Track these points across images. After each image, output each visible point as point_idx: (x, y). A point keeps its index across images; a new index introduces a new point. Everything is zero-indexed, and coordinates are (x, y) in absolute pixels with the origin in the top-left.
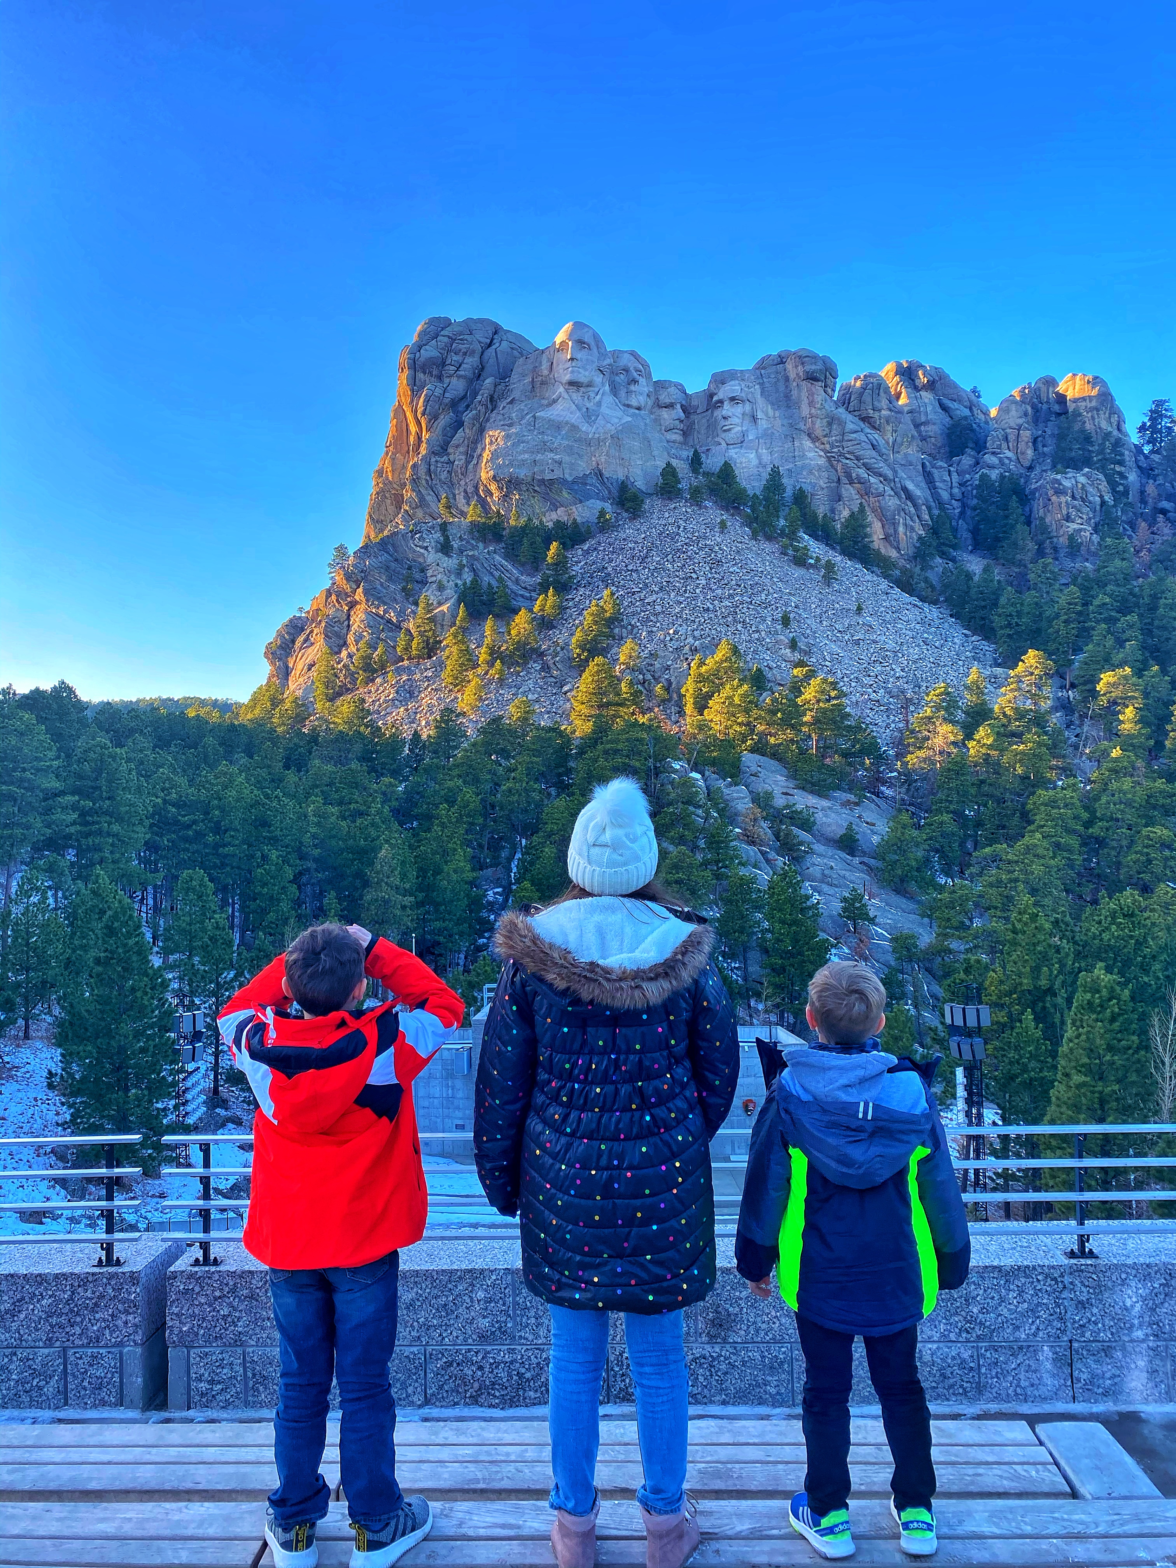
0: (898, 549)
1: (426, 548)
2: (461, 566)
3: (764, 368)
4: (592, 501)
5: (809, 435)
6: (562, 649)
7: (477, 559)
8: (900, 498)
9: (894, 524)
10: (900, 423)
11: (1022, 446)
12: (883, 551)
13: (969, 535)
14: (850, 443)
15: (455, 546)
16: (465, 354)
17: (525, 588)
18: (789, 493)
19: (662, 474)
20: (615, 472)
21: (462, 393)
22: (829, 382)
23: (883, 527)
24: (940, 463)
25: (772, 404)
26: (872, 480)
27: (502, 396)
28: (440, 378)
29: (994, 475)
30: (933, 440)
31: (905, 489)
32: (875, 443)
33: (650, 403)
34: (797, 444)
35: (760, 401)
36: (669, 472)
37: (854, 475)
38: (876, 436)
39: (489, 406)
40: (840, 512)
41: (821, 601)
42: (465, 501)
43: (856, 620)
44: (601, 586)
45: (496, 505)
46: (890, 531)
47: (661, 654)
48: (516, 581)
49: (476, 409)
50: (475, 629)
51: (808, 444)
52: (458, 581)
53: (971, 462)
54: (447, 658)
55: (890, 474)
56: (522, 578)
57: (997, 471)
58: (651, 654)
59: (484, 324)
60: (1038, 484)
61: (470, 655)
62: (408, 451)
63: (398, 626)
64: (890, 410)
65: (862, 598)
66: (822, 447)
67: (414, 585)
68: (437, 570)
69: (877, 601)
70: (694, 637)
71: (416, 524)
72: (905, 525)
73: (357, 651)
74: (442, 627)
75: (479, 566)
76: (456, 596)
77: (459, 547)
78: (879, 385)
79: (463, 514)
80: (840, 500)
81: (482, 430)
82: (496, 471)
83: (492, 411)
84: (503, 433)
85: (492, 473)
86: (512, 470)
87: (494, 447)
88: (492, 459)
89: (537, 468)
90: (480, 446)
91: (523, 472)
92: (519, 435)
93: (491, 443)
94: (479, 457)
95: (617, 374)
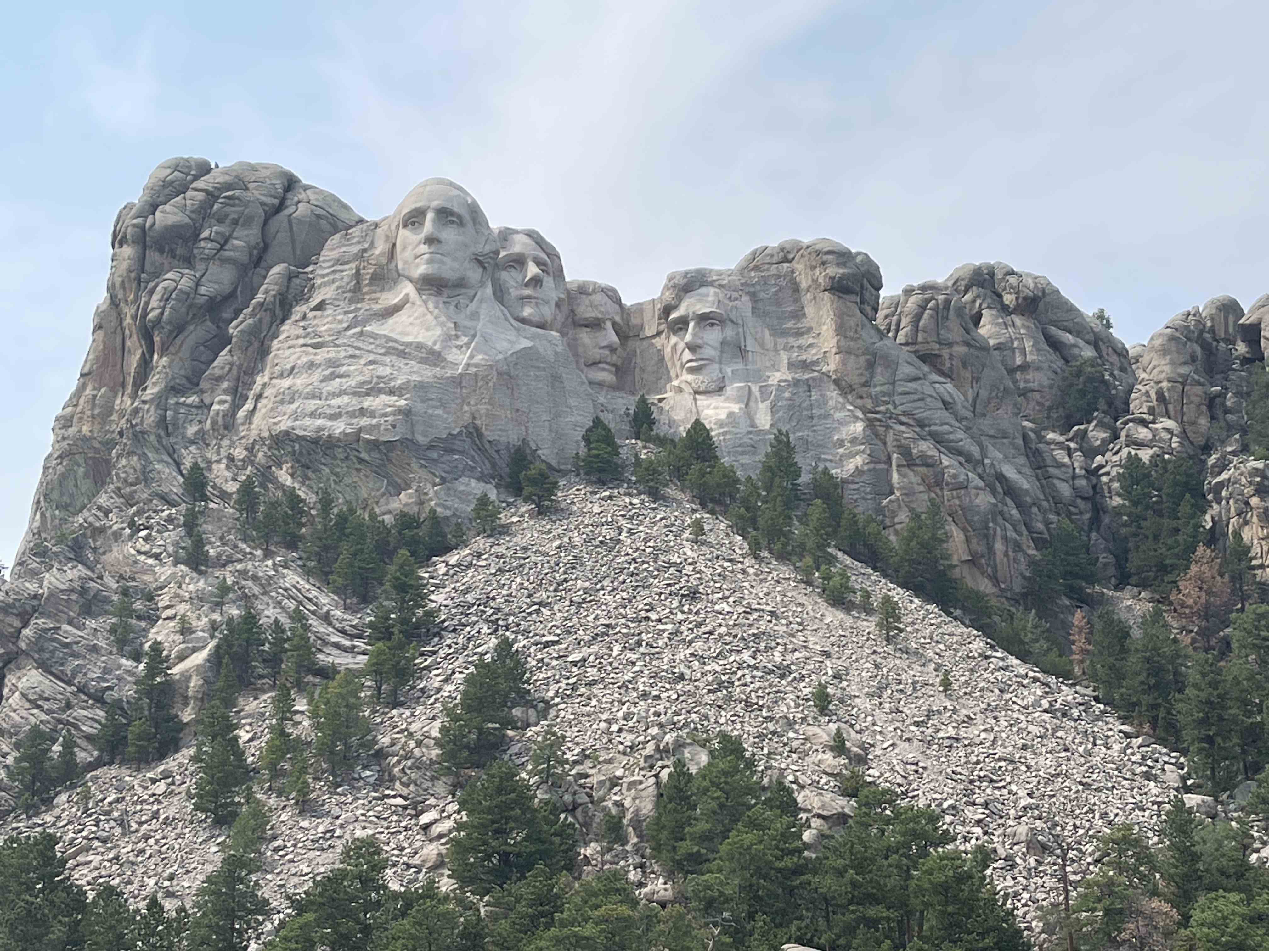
0: (995, 579)
1: (157, 556)
2: (224, 589)
3: (756, 268)
4: (464, 480)
5: (836, 382)
6: (419, 744)
7: (255, 578)
8: (994, 492)
9: (986, 536)
10: (984, 366)
11: (1190, 411)
12: (969, 582)
13: (1111, 559)
14: (905, 399)
15: (212, 552)
16: (235, 222)
17: (343, 632)
18: (805, 478)
19: (587, 439)
21: (227, 288)
22: (867, 296)
23: (968, 540)
24: (1051, 436)
26: (946, 461)
27: (302, 297)
28: (188, 261)
29: (1145, 455)
30: (1037, 395)
31: (1001, 477)
32: (948, 398)
33: (560, 318)
34: (815, 396)
35: (752, 322)
36: (598, 435)
37: (915, 451)
38: (949, 387)
39: (278, 311)
40: (894, 515)
41: (877, 666)
42: (229, 474)
43: (940, 702)
44: (485, 630)
45: (289, 482)
46: (981, 548)
47: (603, 756)
48: (327, 618)
49: (253, 315)
50: (251, 705)
51: (833, 395)
52: (216, 616)
53: (1103, 435)
54: (194, 759)
55: (975, 451)
56: (338, 613)
57: (1150, 452)
58: (584, 756)
59: (267, 173)
60: (1224, 476)
61: (240, 754)
62: (123, 385)
63: (99, 699)
64: (968, 344)
65: (947, 662)
66: (859, 401)
67: (134, 621)
68: (177, 595)
69: (972, 671)
70: (661, 726)
71: (139, 513)
72: (1005, 539)
73: (17, 746)
74: (186, 701)
75: (256, 590)
76: (212, 644)
77: (219, 556)
78: (948, 302)
79: (224, 496)
80: (892, 493)
81: (264, 352)
82: (290, 423)
83: (283, 321)
84: (305, 359)
85: (283, 427)
86: (319, 422)
87: (286, 383)
88: (282, 402)
89: (365, 421)
90: (260, 380)
91: (339, 427)
92: (332, 363)
93: (281, 376)
94: (259, 397)
95: (505, 269)
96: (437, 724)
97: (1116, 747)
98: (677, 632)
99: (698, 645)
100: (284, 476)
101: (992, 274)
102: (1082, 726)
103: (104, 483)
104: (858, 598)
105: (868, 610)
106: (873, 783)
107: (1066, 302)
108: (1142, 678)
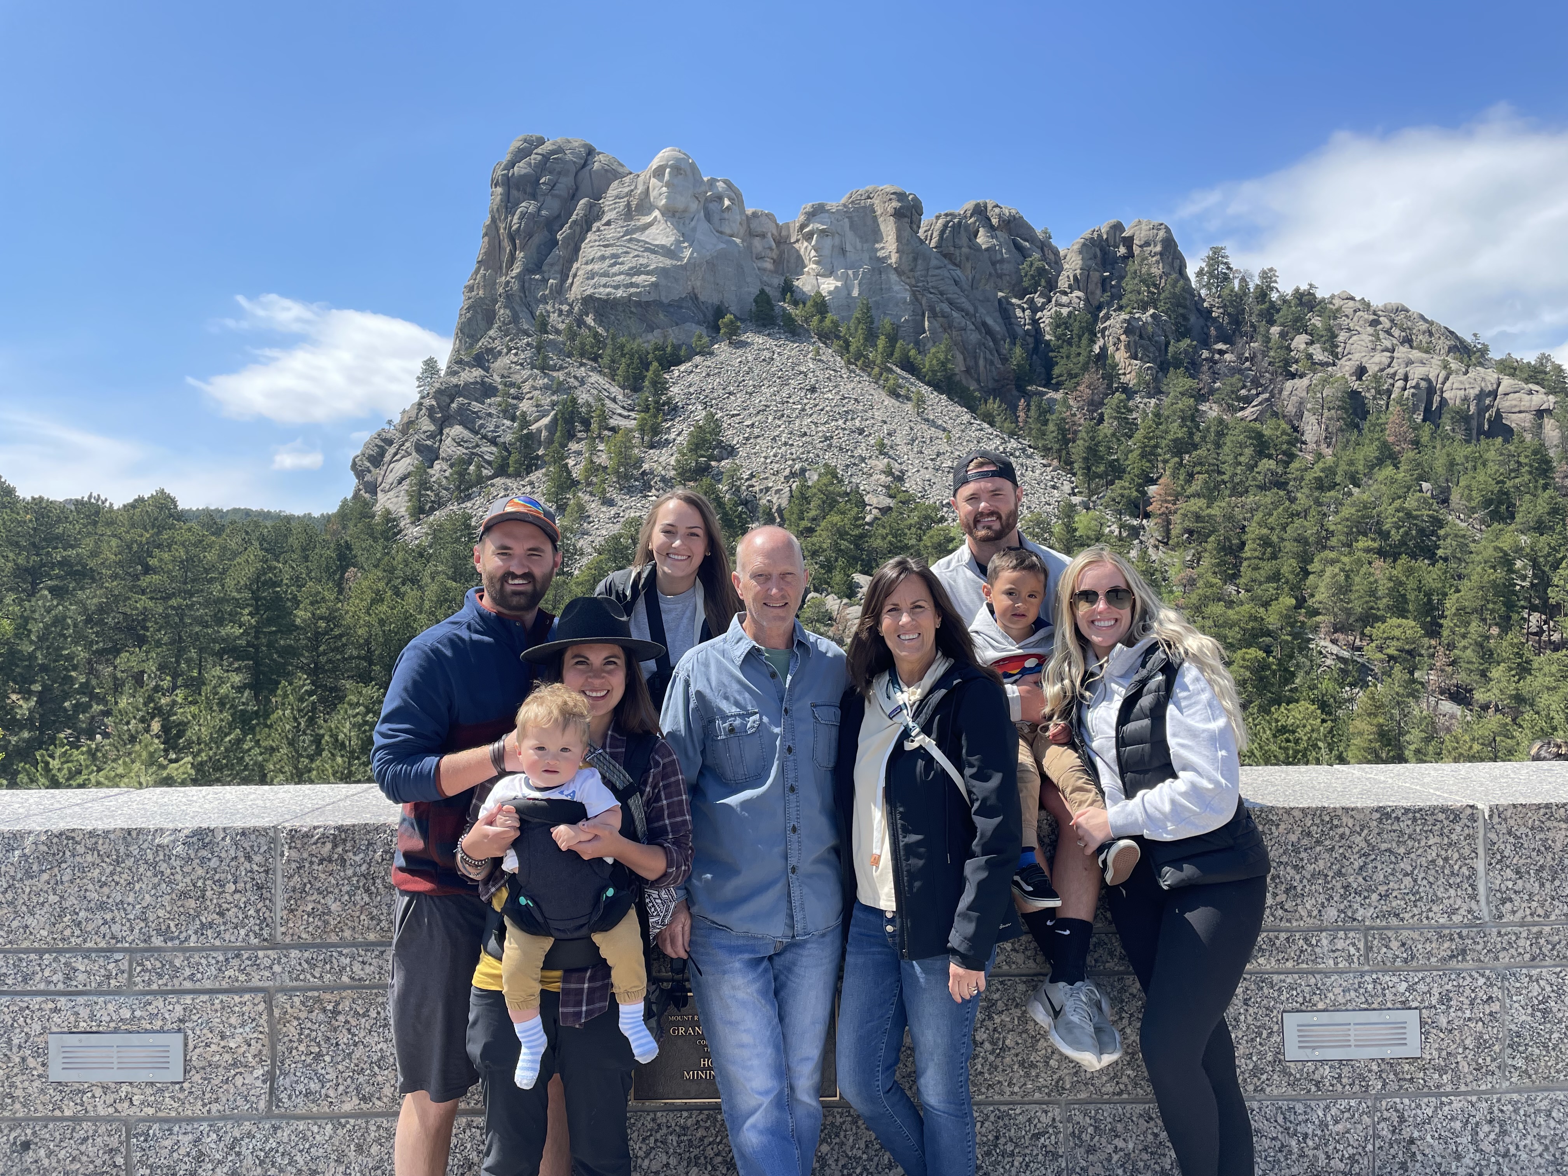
0: (978, 381)
1: (521, 364)
2: (558, 383)
3: (853, 203)
4: (688, 324)
5: (896, 269)
6: (664, 468)
7: (575, 377)
8: (980, 332)
10: (978, 260)
11: (1091, 287)
12: (965, 383)
13: (1043, 370)
14: (934, 279)
15: (552, 363)
16: (559, 173)
17: (623, 407)
18: (876, 324)
19: (756, 301)
20: (709, 296)
21: (555, 212)
22: (914, 219)
23: (965, 360)
24: (1014, 300)
25: (861, 238)
26: (955, 314)
27: (597, 218)
28: (534, 197)
29: (1065, 311)
30: (1008, 278)
31: (984, 324)
32: (957, 279)
33: (742, 231)
34: (884, 277)
35: (850, 235)
36: (763, 299)
37: (938, 309)
38: (958, 272)
39: (585, 227)
40: (925, 345)
41: (911, 429)
42: (560, 319)
43: (944, 447)
44: (700, 407)
45: (592, 324)
46: (971, 363)
47: (763, 476)
48: (614, 400)
49: (570, 228)
50: (573, 446)
51: (894, 277)
52: (555, 398)
53: (1042, 300)
54: (545, 475)
55: (971, 310)
56: (620, 397)
57: (1068, 310)
58: (752, 476)
59: (577, 144)
60: (1107, 323)
61: (569, 473)
62: (501, 268)
63: (493, 442)
64: (970, 248)
65: (949, 427)
66: (908, 281)
67: (510, 400)
68: (533, 386)
69: (963, 431)
70: (793, 460)
71: (511, 340)
72: (985, 358)
73: (451, 466)
74: (540, 443)
75: (576, 384)
76: (553, 412)
77: (555, 365)
78: (960, 223)
79: (558, 332)
80: (924, 332)
81: (577, 249)
82: (592, 291)
83: (587, 232)
84: (599, 254)
85: (588, 293)
86: (608, 290)
87: (590, 267)
88: (588, 279)
89: (633, 290)
90: (575, 266)
91: (620, 293)
92: (615, 256)
93: (587, 263)
94: (575, 276)
95: (711, 201)
96: (673, 458)
97: (1038, 472)
98: (803, 410)
99: (814, 416)
100: (590, 320)
101: (986, 207)
102: (1020, 460)
103: (492, 324)
104: (903, 392)
105: (909, 399)
106: (906, 491)
107: (1027, 224)
108: (1054, 435)
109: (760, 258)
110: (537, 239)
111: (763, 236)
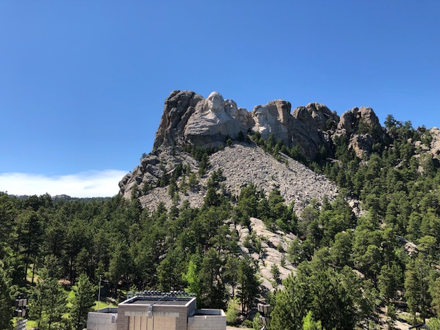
0: (309, 157)
1: (167, 154)
2: (178, 159)
3: (270, 105)
4: (218, 141)
5: (283, 124)
6: (204, 184)
7: (183, 158)
8: (310, 142)
10: (311, 121)
11: (348, 127)
13: (332, 153)
16: (184, 100)
17: (196, 166)
20: (224, 133)
21: (181, 111)
22: (289, 109)
24: (323, 132)
25: (272, 115)
26: (301, 137)
27: (193, 112)
30: (322, 125)
31: (312, 139)
33: (237, 114)
34: (279, 126)
35: (269, 114)
36: (241, 133)
37: (296, 135)
38: (303, 124)
39: (189, 114)
41: (284, 172)
42: (181, 141)
43: (294, 177)
44: (218, 166)
46: (307, 151)
47: (233, 186)
49: (185, 115)
52: (176, 164)
53: (333, 132)
54: (170, 186)
56: (195, 163)
57: (340, 135)
58: (230, 186)
59: (189, 92)
60: (353, 138)
61: (177, 186)
62: (166, 127)
63: (157, 177)
64: (309, 117)
65: (297, 171)
66: (287, 127)
67: (163, 165)
68: (170, 160)
69: (301, 172)
70: (243, 181)
71: (166, 147)
72: (312, 150)
73: (145, 184)
74: (170, 177)
76: (175, 168)
77: (178, 154)
78: (305, 109)
80: (292, 142)
81: (187, 121)
82: (190, 133)
83: (190, 116)
84: (193, 122)
86: (194, 132)
87: (190, 126)
88: (189, 129)
89: (202, 132)
90: (186, 126)
92: (197, 123)
94: (186, 128)
95: (227, 106)
96: (208, 181)
97: (326, 185)
101: (314, 104)
102: (321, 181)
103: (162, 143)
104: (282, 160)
105: (284, 162)
107: (328, 109)
108: (333, 173)
109: (242, 122)
110: (176, 119)
111: (243, 116)
